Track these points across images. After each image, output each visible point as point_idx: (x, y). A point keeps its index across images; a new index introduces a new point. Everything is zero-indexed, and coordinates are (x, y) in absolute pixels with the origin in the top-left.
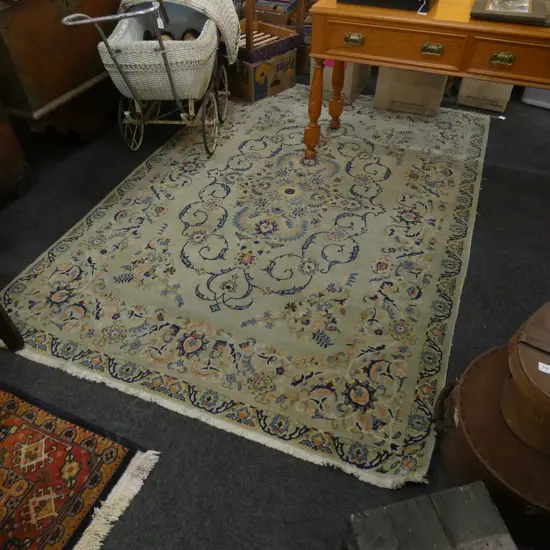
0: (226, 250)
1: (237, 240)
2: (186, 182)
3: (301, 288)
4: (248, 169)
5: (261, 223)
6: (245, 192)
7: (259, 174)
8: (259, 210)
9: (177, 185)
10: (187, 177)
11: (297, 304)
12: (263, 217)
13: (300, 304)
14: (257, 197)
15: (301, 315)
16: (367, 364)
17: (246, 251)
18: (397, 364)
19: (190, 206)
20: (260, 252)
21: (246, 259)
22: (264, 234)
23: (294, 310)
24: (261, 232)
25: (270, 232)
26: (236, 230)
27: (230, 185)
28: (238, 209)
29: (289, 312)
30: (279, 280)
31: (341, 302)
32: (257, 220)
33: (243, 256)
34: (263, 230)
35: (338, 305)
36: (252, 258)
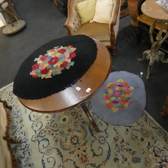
0: (74, 163)
1: (73, 155)
2: (29, 153)
3: (110, 149)
4: (42, 125)
5: (71, 140)
6: (53, 134)
7: (48, 123)
8: (65, 136)
9: (28, 158)
10: (27, 150)
11: (116, 157)
12: (69, 138)
13: (117, 155)
14: (58, 132)
15: (122, 159)
16: (154, 154)
17: (80, 156)
18: (158, 144)
19: (43, 160)
20: (85, 151)
21: (84, 159)
22: (77, 143)
23: (118, 160)
24: (76, 144)
25: (78, 141)
26: (68, 152)
27: (45, 137)
28: (58, 143)
29: (118, 162)
30: (101, 155)
31: (123, 141)
32: (69, 141)
33: (82, 159)
34: (75, 142)
35: (124, 144)
36: (85, 156)
